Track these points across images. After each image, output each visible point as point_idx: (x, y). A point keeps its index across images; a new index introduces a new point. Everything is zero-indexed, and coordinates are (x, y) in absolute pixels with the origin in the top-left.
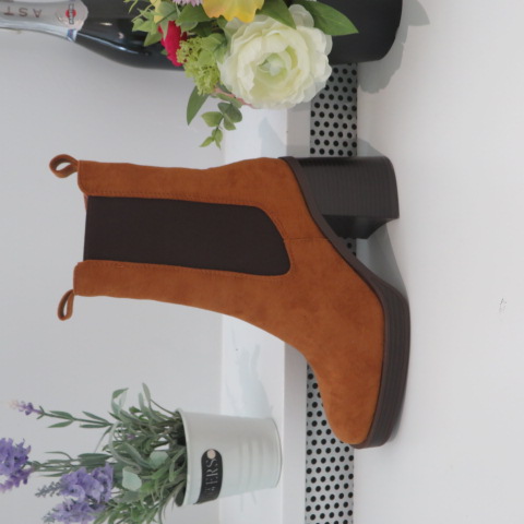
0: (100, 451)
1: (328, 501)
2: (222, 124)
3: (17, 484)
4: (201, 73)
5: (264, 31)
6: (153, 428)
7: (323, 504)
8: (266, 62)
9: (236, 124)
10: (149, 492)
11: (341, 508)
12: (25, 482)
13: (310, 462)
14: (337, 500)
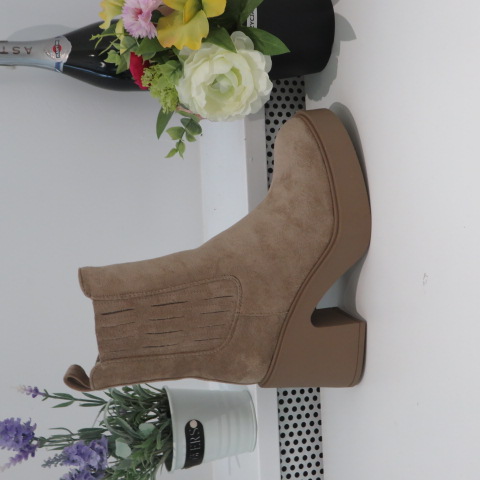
0: (97, 426)
1: (301, 461)
2: (184, 137)
3: (26, 457)
4: (163, 94)
5: (211, 56)
6: (141, 403)
7: (297, 464)
8: (215, 81)
9: (196, 136)
10: (140, 459)
11: (314, 467)
12: (33, 455)
13: (283, 427)
14: (309, 460)
